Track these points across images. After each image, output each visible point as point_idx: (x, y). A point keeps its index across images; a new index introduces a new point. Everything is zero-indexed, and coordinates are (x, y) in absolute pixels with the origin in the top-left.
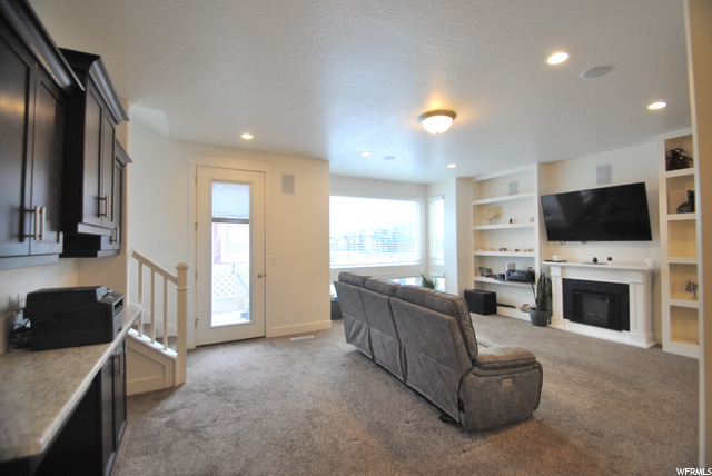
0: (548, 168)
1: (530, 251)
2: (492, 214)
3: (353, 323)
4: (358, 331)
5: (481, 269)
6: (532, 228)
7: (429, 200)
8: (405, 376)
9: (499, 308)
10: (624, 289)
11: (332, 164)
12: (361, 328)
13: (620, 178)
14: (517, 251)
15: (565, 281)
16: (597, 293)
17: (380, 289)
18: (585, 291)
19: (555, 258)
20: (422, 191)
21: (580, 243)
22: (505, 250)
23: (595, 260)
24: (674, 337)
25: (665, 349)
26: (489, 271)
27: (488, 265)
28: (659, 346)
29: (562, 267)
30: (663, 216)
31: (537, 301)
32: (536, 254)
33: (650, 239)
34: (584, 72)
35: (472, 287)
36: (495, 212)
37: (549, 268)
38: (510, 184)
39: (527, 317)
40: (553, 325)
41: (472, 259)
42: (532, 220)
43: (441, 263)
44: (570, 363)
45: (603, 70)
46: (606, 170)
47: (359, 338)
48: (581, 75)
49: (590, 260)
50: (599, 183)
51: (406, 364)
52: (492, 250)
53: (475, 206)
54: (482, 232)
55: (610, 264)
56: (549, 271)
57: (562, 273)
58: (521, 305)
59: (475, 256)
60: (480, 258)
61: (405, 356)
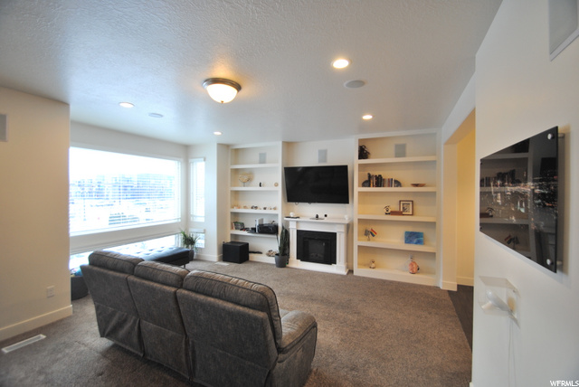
0: (288, 146)
1: (275, 209)
2: (246, 178)
3: (112, 315)
4: (120, 325)
5: (236, 223)
6: (277, 191)
7: (190, 160)
8: (192, 373)
9: (251, 256)
10: (334, 235)
11: (72, 108)
12: (125, 321)
13: (332, 161)
14: (265, 209)
15: (298, 232)
16: (318, 239)
17: (160, 277)
18: (310, 239)
19: (292, 215)
20: (184, 152)
21: (307, 204)
22: (256, 208)
23: (317, 217)
24: (360, 265)
25: (355, 274)
26: (243, 224)
27: (241, 220)
28: (351, 271)
29: (297, 222)
30: (356, 188)
31: (280, 248)
32: (279, 212)
33: (348, 203)
34: (347, 82)
35: (228, 240)
36: (248, 177)
37: (287, 223)
38: (260, 154)
39: (272, 260)
40: (290, 265)
41: (229, 214)
42: (276, 185)
43: (202, 220)
44: (312, 299)
45: (360, 83)
46: (323, 154)
47: (122, 332)
48: (345, 84)
49: (314, 216)
50: (319, 162)
51: (194, 361)
52: (245, 207)
53: (232, 169)
54: (237, 192)
55: (326, 220)
56: (288, 225)
57: (297, 226)
58: (267, 251)
59: (232, 213)
60: (235, 215)
61: (194, 352)
